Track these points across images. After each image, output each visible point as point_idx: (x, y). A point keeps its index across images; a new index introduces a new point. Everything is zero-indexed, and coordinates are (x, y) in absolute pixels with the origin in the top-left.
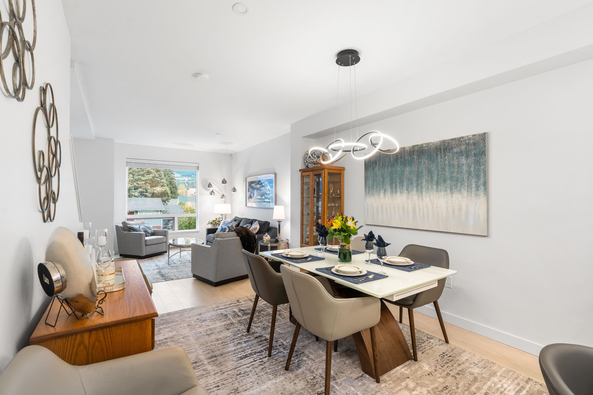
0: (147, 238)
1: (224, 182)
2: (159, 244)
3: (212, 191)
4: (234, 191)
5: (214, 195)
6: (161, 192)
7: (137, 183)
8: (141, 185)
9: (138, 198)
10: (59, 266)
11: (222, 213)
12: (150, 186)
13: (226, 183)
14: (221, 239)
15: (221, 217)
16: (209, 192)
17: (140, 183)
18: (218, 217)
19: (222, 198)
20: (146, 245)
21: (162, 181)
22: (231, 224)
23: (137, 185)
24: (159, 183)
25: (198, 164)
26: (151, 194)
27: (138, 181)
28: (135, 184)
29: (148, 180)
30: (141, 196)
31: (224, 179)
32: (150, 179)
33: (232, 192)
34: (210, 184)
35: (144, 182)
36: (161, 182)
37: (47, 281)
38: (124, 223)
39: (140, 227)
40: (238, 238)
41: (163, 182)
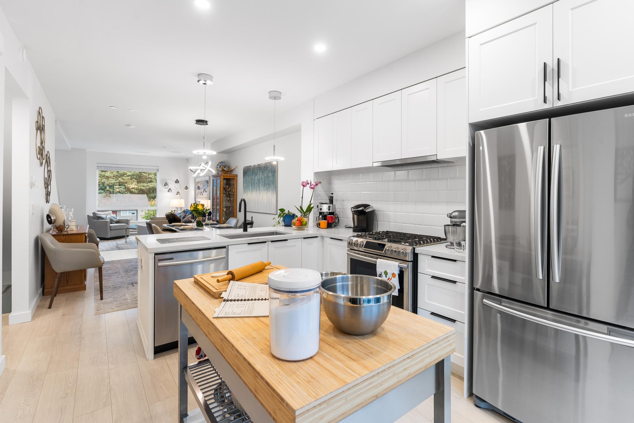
0: (111, 225)
1: (177, 182)
2: (122, 230)
3: (170, 189)
4: (186, 189)
5: (171, 192)
6: (148, 188)
7: (122, 179)
8: (126, 181)
9: (123, 195)
10: (54, 216)
11: (177, 206)
12: (137, 182)
13: (178, 182)
14: (154, 221)
15: (176, 209)
16: (167, 190)
17: (125, 178)
18: (173, 210)
19: (177, 194)
20: (111, 230)
21: (150, 176)
22: (180, 214)
23: (122, 181)
24: (147, 179)
25: (158, 167)
26: (138, 191)
27: (123, 176)
28: (120, 179)
29: (134, 175)
30: (126, 192)
31: (177, 180)
32: (137, 174)
33: (185, 190)
34: (166, 183)
35: (130, 177)
36: (149, 178)
37: (49, 219)
38: (94, 213)
39: (106, 217)
40: (167, 220)
41: (151, 178)
